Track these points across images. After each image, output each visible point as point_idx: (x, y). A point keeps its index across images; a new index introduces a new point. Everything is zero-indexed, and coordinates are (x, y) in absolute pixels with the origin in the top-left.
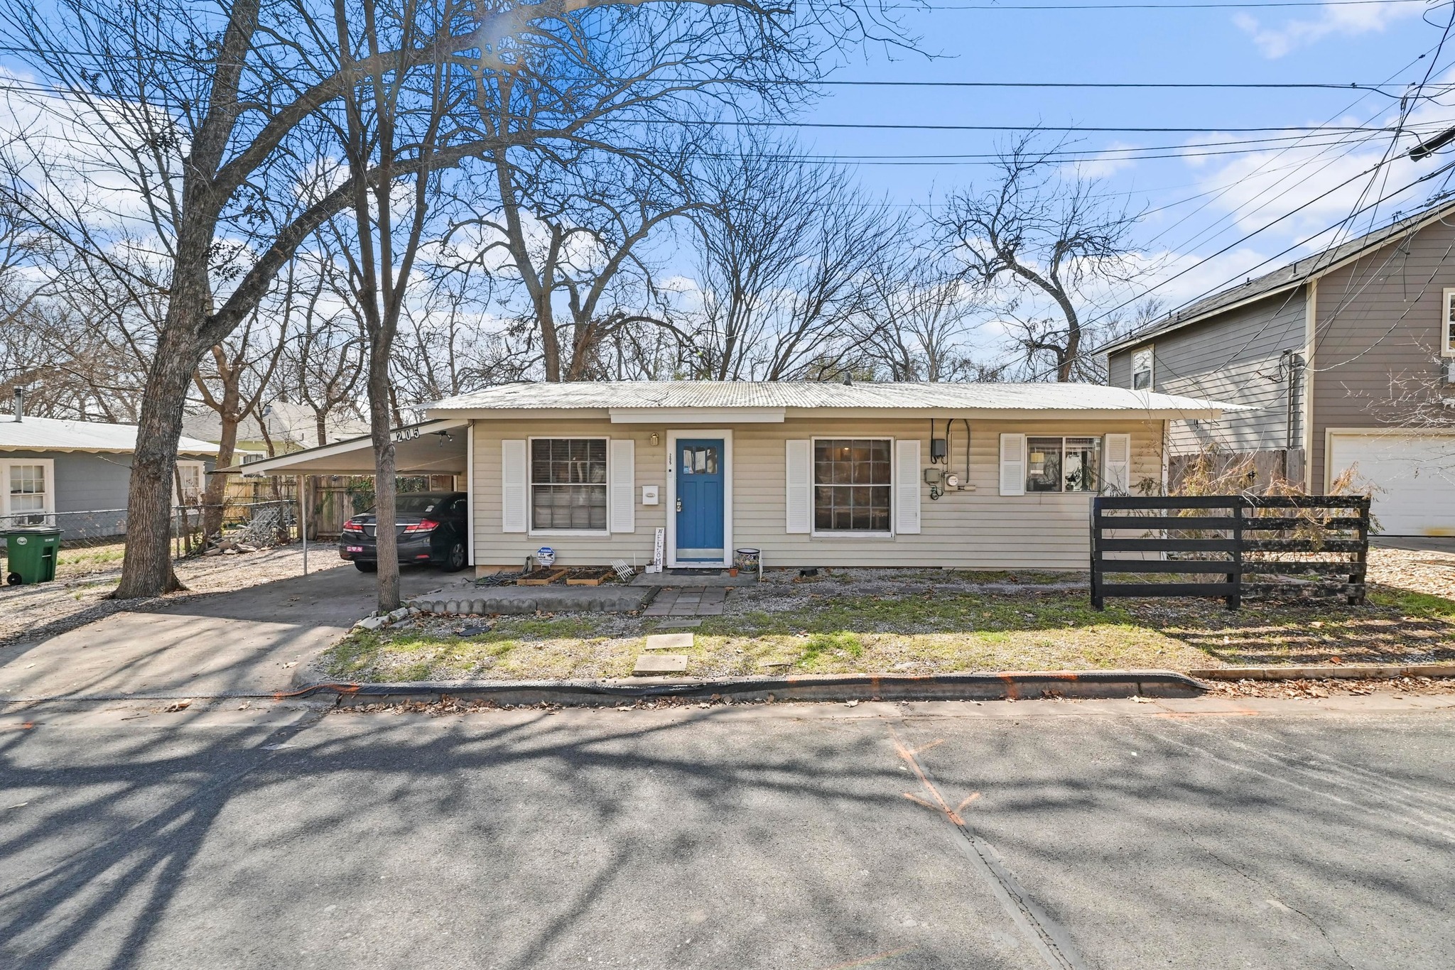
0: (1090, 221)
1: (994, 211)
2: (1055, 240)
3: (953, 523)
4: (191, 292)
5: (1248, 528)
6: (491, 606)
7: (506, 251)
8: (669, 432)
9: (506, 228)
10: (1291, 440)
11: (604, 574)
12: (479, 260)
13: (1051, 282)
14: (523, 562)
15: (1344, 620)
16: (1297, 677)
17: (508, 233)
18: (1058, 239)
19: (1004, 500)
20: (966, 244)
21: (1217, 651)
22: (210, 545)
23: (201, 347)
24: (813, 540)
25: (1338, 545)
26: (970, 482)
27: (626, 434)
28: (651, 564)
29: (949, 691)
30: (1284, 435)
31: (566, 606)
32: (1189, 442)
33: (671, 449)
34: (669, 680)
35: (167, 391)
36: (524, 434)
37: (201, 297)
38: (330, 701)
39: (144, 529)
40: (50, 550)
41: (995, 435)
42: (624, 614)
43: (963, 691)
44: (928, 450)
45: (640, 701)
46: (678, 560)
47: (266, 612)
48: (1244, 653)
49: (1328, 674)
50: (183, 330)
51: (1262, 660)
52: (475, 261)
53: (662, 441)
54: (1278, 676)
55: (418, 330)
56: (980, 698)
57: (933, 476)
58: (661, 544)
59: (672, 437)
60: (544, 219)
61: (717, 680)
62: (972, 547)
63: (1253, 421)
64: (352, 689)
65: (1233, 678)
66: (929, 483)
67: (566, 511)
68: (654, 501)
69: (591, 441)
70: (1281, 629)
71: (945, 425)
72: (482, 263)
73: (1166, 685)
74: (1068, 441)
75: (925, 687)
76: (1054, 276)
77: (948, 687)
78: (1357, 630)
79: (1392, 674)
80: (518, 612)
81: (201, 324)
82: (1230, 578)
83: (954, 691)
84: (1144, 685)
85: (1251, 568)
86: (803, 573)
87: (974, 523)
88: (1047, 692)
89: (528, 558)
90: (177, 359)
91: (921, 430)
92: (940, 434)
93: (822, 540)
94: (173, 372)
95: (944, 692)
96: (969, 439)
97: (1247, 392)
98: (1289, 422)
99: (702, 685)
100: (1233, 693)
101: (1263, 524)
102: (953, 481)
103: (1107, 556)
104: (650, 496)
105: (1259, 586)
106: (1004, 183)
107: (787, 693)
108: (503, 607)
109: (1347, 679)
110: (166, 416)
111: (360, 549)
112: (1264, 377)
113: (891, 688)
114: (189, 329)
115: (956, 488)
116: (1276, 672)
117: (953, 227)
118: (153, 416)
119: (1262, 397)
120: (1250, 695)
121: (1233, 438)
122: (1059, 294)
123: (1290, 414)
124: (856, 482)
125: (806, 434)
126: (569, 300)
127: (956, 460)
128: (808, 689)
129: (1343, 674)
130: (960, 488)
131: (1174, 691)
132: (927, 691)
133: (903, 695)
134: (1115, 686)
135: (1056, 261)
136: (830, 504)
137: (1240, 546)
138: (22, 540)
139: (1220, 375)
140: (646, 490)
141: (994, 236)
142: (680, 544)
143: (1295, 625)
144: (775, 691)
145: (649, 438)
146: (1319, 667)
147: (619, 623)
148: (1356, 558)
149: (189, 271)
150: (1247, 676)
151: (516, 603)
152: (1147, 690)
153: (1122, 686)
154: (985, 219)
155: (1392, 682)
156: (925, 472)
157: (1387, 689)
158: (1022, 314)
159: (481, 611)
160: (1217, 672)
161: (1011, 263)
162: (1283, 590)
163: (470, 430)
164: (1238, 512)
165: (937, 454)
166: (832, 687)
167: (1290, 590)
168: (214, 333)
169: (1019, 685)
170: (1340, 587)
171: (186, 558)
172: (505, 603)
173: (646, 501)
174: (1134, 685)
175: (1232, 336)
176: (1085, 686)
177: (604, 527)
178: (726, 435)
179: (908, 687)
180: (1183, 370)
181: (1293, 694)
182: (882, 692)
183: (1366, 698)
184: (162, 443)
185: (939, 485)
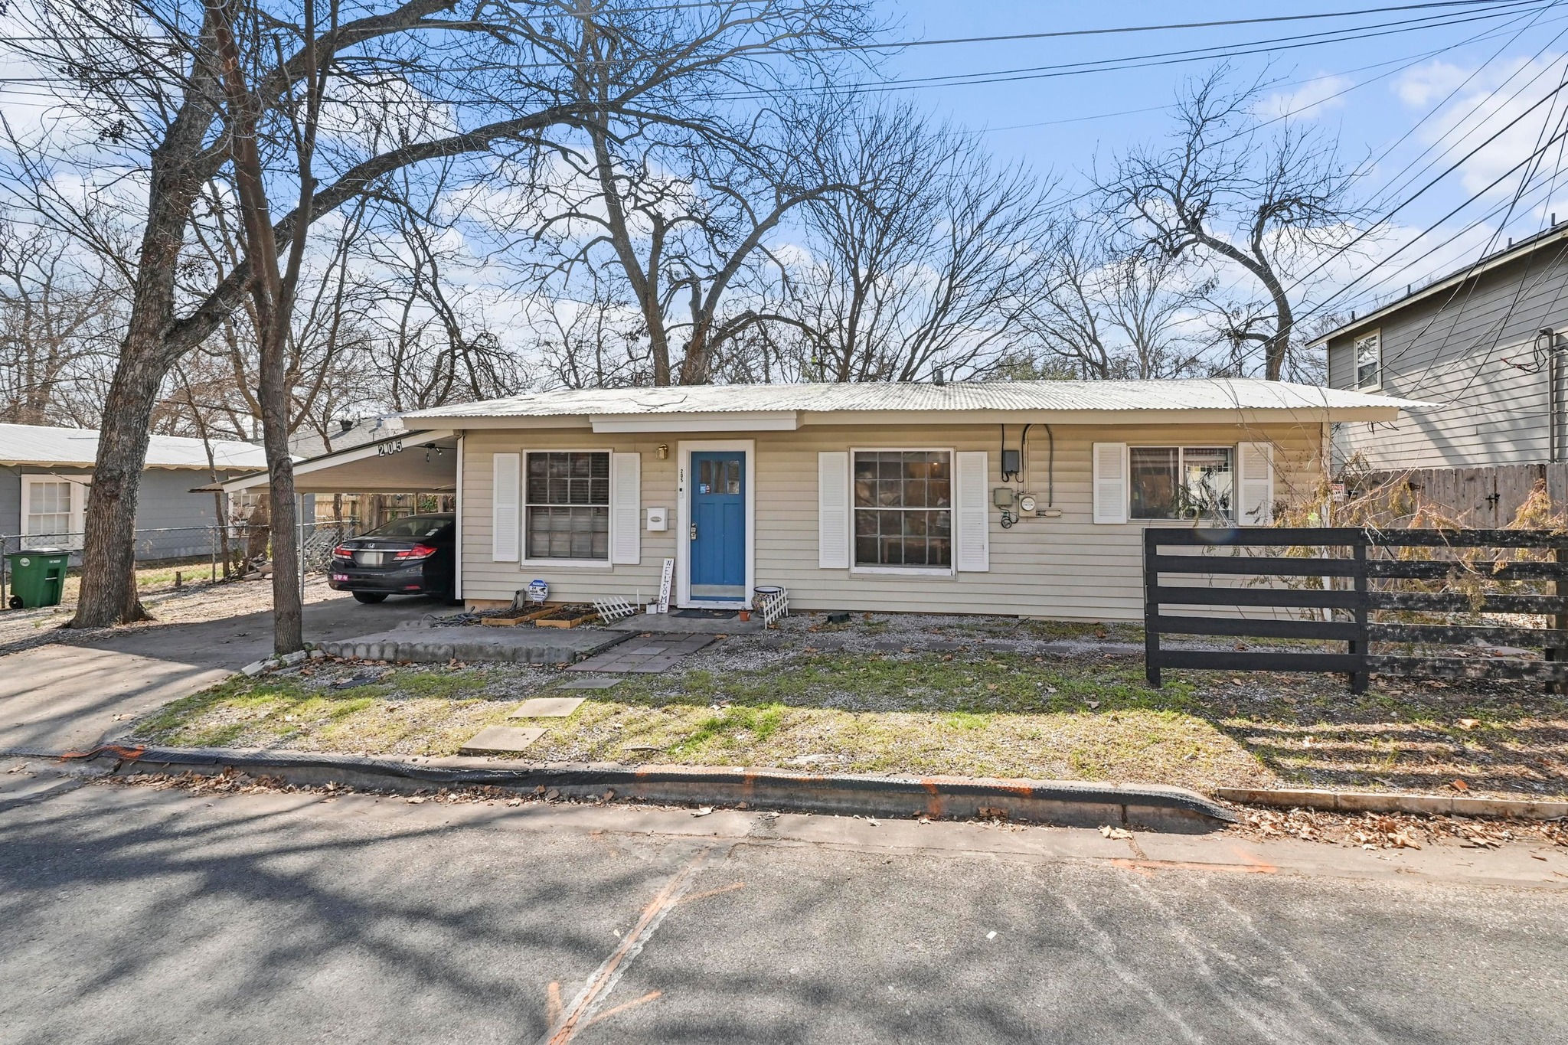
0: (1302, 178)
1: (1178, 175)
2: (1256, 205)
3: (1032, 559)
4: (155, 293)
5: (1376, 575)
6: (404, 652)
7: (609, 244)
8: (681, 443)
9: (608, 221)
10: (1556, 451)
11: (583, 614)
12: (582, 257)
13: (1252, 256)
14: (511, 597)
15: (1515, 718)
16: (1391, 809)
17: (609, 226)
18: (1261, 202)
19: (1097, 530)
20: (1145, 214)
21: (1280, 760)
22: (251, 568)
23: (167, 353)
24: (852, 577)
25: (1521, 603)
26: (1054, 506)
27: (631, 446)
28: (654, 603)
29: (847, 801)
30: (1546, 443)
31: (488, 655)
32: (1427, 454)
33: (683, 463)
34: (496, 762)
35: (128, 401)
36: (518, 446)
37: (166, 299)
38: (108, 767)
39: (99, 552)
40: (55, 572)
41: (1086, 444)
42: (549, 667)
43: (866, 802)
44: (998, 464)
45: (445, 790)
46: (692, 598)
47: (164, 650)
48: (1324, 765)
49: (1443, 808)
50: (146, 335)
51: (1341, 779)
52: (577, 259)
53: (669, 454)
54: (1358, 806)
55: (566, 338)
56: (885, 815)
57: (1004, 498)
58: (669, 579)
59: (684, 450)
60: (643, 208)
61: (551, 766)
62: (1057, 591)
63: (1506, 426)
64: (135, 754)
65: (1281, 805)
66: (999, 507)
67: (566, 537)
68: (661, 526)
69: (593, 454)
70: (1408, 728)
71: (1020, 433)
72: (586, 261)
73: (1165, 810)
74: (1187, 452)
75: (814, 792)
76: (1256, 249)
77: (847, 794)
78: (1524, 736)
79: (1552, 814)
80: (431, 660)
81: (168, 328)
82: (1352, 647)
83: (854, 801)
84: (1132, 809)
85: (1381, 634)
86: (830, 619)
87: (1059, 559)
88: (983, 811)
89: (518, 593)
90: (139, 367)
91: (989, 439)
92: (1013, 444)
93: (863, 578)
94: (135, 381)
95: (839, 801)
96: (1052, 450)
97: (1497, 387)
98: (1552, 426)
99: (527, 772)
100: (1270, 829)
101: (1401, 571)
102: (1029, 505)
103: (1165, 610)
104: (656, 520)
105: (1396, 660)
106: (1186, 138)
107: (632, 790)
108: (417, 653)
109: (1472, 817)
110: (126, 430)
111: (345, 578)
112: (1514, 366)
113: (769, 791)
114: (154, 334)
115: (1034, 514)
116: (1355, 800)
117: (1127, 195)
118: (112, 430)
119: (1517, 393)
120: (1295, 835)
121: (1482, 449)
122: (1263, 271)
123: (1552, 415)
124: (906, 505)
125: (843, 445)
126: (690, 298)
127: (1034, 477)
128: (659, 786)
129: (1468, 810)
130: (1040, 514)
131: (1175, 821)
132: (817, 799)
133: (782, 802)
134: (1088, 807)
135: (1258, 231)
136: (875, 531)
137: (1363, 602)
138: (25, 562)
139: (1463, 366)
140: (652, 513)
141: (1180, 204)
142: (695, 578)
143: (1432, 724)
144: (617, 786)
145: (656, 451)
146: (1430, 796)
147: (531, 677)
148: (1553, 623)
149: (152, 272)
150: (1306, 804)
151: (430, 649)
152: (1135, 816)
153: (1098, 807)
154: (1168, 184)
155: (1545, 829)
156: (994, 492)
157: (1531, 840)
158: (1218, 297)
159: (392, 657)
160: (1260, 793)
161: (1201, 237)
162: (1434, 668)
163: (460, 442)
164: (1359, 551)
165: (1008, 469)
166: (691, 785)
167: (1445, 668)
168: (184, 338)
169: (946, 798)
170: (1527, 665)
171: (222, 582)
172: (420, 648)
173: (652, 526)
174: (1116, 808)
175: (1474, 314)
176: (1042, 804)
177: (604, 556)
178: (747, 446)
179: (792, 790)
180: (1417, 360)
181: (1363, 838)
182: (756, 796)
183: (1489, 854)
184: (122, 458)
185: (1012, 510)
